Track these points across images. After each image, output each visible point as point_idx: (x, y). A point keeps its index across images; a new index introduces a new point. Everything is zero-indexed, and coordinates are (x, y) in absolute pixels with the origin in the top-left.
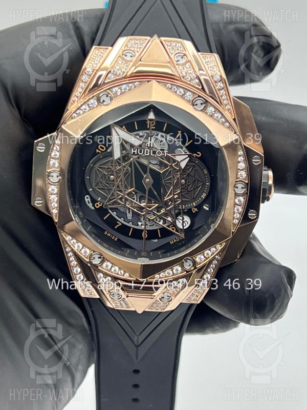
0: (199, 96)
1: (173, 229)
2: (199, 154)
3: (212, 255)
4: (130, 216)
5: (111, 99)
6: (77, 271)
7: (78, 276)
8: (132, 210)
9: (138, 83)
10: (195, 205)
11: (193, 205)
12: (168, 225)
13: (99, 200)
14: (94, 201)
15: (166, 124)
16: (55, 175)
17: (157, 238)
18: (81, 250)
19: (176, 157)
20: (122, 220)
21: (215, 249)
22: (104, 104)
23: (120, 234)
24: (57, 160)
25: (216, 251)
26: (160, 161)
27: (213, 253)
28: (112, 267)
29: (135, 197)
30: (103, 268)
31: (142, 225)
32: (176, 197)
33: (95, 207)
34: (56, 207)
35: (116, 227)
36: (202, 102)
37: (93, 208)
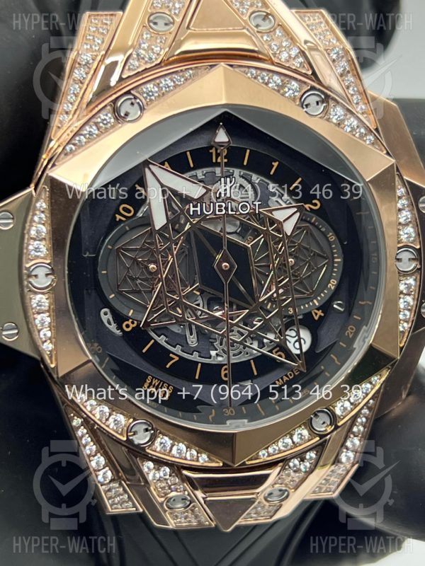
0: (313, 88)
1: (280, 356)
2: (316, 205)
3: (364, 398)
4: (192, 340)
5: (142, 109)
6: (97, 463)
7: (101, 473)
8: (197, 327)
9: (191, 72)
10: (317, 304)
11: (314, 303)
12: (269, 349)
13: (130, 314)
14: (119, 319)
15: (248, 151)
16: (41, 272)
17: (251, 377)
18: (107, 420)
19: (273, 213)
20: (177, 350)
21: (369, 386)
22: (128, 119)
23: (176, 379)
24: (44, 243)
25: (372, 389)
26: (242, 224)
27: (367, 394)
28: (173, 446)
29: (200, 301)
30: (155, 451)
31: (217, 355)
32: (281, 291)
33: (123, 330)
34: (50, 339)
35: (168, 366)
36: (318, 99)
37: (118, 332)
